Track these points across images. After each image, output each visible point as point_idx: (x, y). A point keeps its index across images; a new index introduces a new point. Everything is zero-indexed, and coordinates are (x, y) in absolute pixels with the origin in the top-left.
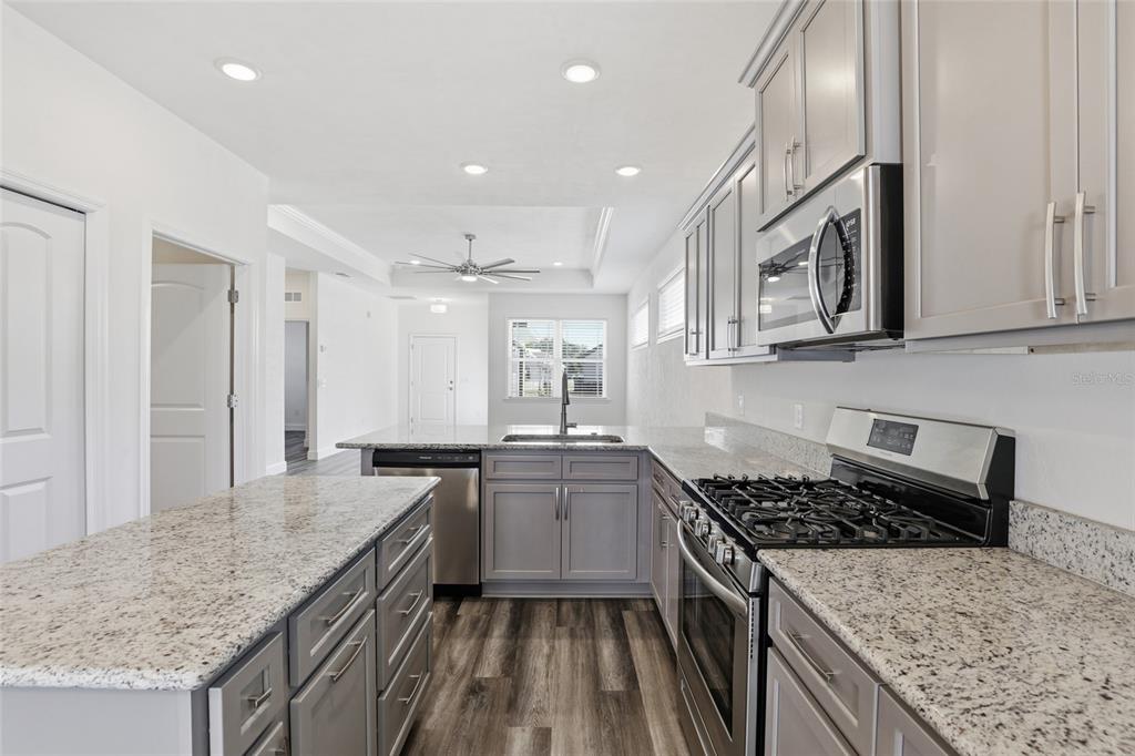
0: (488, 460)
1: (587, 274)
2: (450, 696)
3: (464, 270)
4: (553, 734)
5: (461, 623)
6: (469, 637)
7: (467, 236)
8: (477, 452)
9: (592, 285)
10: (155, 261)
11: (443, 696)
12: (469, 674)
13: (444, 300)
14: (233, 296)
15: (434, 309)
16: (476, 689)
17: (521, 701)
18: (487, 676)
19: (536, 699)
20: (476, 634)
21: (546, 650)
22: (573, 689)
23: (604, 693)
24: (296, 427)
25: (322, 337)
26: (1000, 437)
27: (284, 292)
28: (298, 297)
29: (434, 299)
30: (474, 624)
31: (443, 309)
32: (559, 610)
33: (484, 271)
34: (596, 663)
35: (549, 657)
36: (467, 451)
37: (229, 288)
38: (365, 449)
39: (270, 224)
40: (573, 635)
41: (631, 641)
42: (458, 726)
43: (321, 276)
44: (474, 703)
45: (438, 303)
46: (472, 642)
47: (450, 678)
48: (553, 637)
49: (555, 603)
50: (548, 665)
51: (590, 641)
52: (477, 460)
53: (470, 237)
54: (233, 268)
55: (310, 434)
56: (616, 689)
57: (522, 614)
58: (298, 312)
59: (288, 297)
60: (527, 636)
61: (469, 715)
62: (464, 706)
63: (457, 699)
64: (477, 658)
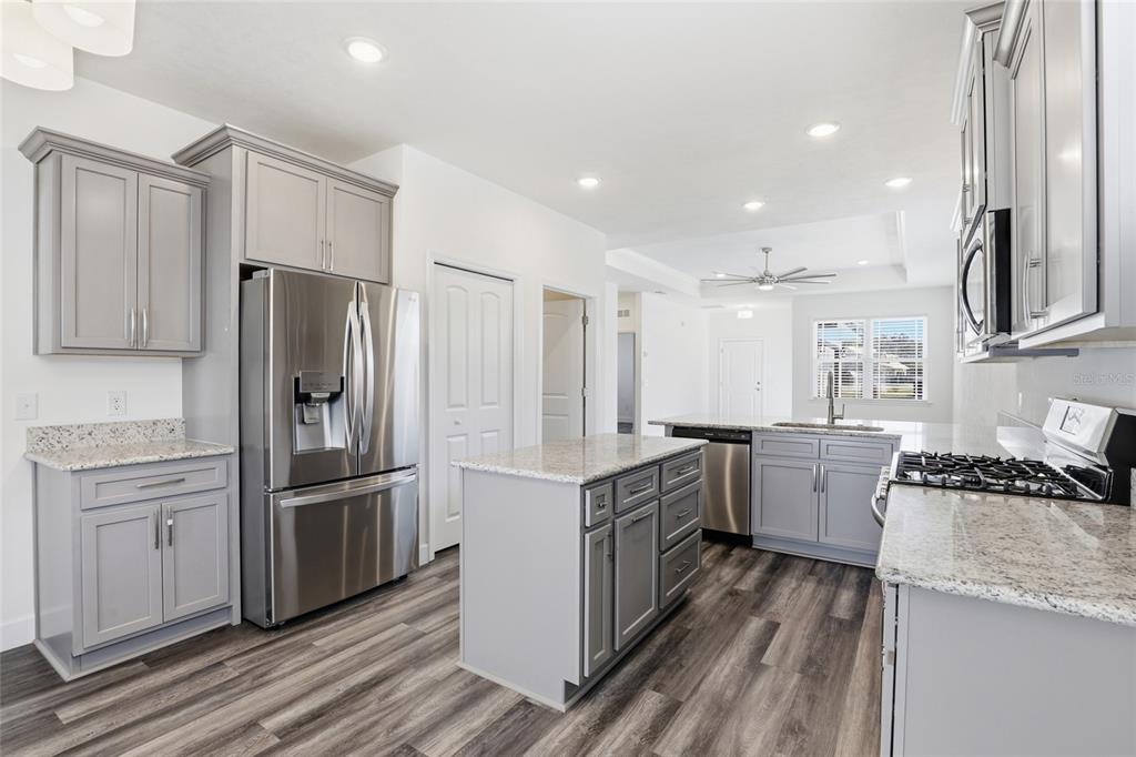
0: (756, 439)
1: (900, 268)
2: (714, 593)
3: (761, 281)
4: (781, 627)
5: (731, 559)
6: (737, 566)
7: (764, 249)
8: (749, 432)
9: (905, 280)
10: (545, 300)
11: (709, 592)
12: (730, 585)
13: (751, 306)
14: (585, 320)
15: (740, 315)
16: (733, 593)
17: (764, 606)
18: (743, 588)
19: (775, 607)
20: (742, 567)
21: (794, 585)
22: (806, 610)
23: (831, 618)
24: (626, 419)
25: (646, 344)
26: (1121, 416)
27: (617, 309)
28: (627, 313)
29: (741, 306)
30: (742, 561)
31: (749, 314)
32: (813, 567)
33: (783, 279)
34: (832, 601)
35: (794, 590)
36: (741, 432)
37: (582, 315)
38: (667, 425)
39: (608, 263)
40: (820, 582)
41: (870, 596)
42: (717, 606)
43: (644, 295)
44: (729, 599)
45: (746, 309)
46: (738, 570)
47: (716, 584)
48: (803, 578)
49: (812, 562)
50: (791, 594)
51: (833, 588)
52: (748, 438)
53: (766, 250)
54: (584, 300)
55: (636, 424)
56: (842, 617)
57: (782, 563)
58: (627, 325)
59: (620, 314)
60: (782, 575)
61: (724, 604)
62: (722, 599)
63: (719, 595)
64: (739, 579)
